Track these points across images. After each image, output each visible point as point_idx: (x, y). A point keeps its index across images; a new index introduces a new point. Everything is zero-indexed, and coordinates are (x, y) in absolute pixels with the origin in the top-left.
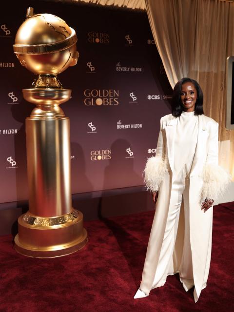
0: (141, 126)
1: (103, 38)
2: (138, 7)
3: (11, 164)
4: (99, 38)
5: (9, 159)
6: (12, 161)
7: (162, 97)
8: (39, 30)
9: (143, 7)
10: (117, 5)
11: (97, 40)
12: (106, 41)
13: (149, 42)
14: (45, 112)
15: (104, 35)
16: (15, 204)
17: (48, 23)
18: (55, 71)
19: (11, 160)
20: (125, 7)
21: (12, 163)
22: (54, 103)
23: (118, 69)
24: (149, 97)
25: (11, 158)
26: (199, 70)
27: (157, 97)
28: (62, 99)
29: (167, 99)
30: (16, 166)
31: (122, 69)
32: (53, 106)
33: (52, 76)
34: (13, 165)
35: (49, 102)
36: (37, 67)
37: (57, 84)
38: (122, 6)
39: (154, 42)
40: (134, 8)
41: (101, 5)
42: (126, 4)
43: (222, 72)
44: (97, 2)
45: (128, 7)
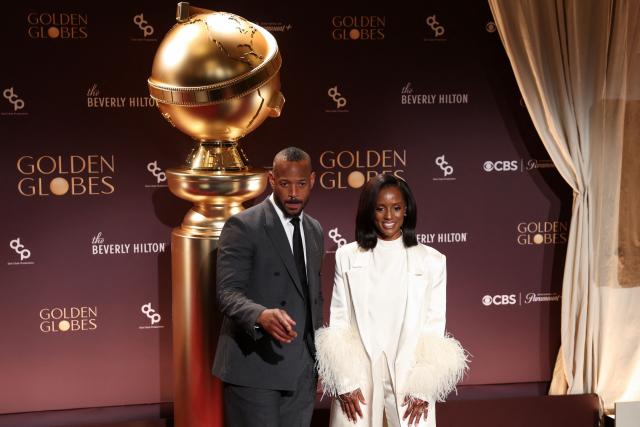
0: (464, 237)
1: (368, 28)
3: (150, 319)
4: (360, 30)
5: (146, 309)
6: (151, 314)
7: (525, 165)
8: (201, 51)
12: (376, 35)
13: (491, 27)
14: (210, 219)
15: (371, 20)
16: (156, 410)
17: (215, 41)
18: (234, 133)
19: (150, 310)
21: (152, 317)
22: (230, 202)
23: (404, 100)
24: (488, 166)
25: (149, 306)
26: (624, 97)
27: (509, 166)
28: (248, 192)
29: (539, 169)
30: (160, 323)
31: (416, 99)
32: (229, 208)
33: (227, 144)
34: (153, 321)
35: (219, 201)
36: (196, 127)
37: (238, 163)
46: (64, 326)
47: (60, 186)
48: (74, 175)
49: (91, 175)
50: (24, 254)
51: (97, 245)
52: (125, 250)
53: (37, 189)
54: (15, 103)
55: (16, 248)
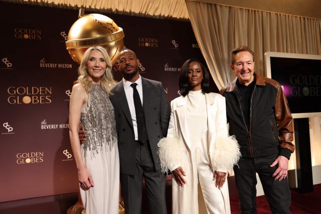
1: (152, 42)
2: (182, 17)
3: (67, 157)
4: (148, 43)
5: (65, 152)
9: (187, 16)
10: (164, 15)
11: (147, 44)
12: (155, 46)
13: (193, 46)
15: (152, 40)
17: (96, 20)
19: (67, 152)
20: (171, 16)
23: (166, 69)
31: (170, 69)
38: (168, 16)
39: (198, 46)
40: (178, 18)
41: (150, 15)
42: (171, 14)
43: (261, 70)
44: (146, 12)
45: (174, 16)
46: (28, 161)
47: (27, 100)
48: (33, 95)
49: (41, 95)
50: (10, 129)
51: (44, 125)
52: (56, 127)
53: (17, 101)
54: (8, 64)
55: (6, 127)
